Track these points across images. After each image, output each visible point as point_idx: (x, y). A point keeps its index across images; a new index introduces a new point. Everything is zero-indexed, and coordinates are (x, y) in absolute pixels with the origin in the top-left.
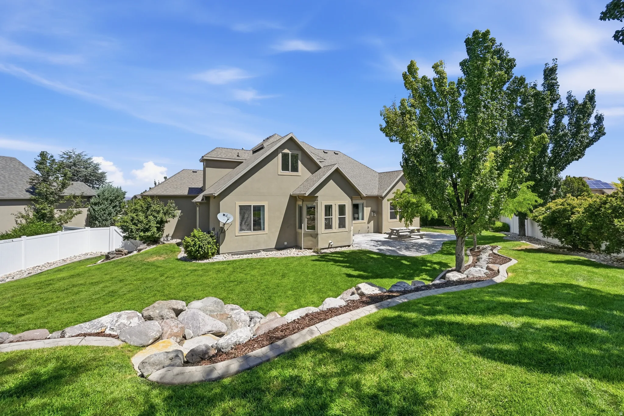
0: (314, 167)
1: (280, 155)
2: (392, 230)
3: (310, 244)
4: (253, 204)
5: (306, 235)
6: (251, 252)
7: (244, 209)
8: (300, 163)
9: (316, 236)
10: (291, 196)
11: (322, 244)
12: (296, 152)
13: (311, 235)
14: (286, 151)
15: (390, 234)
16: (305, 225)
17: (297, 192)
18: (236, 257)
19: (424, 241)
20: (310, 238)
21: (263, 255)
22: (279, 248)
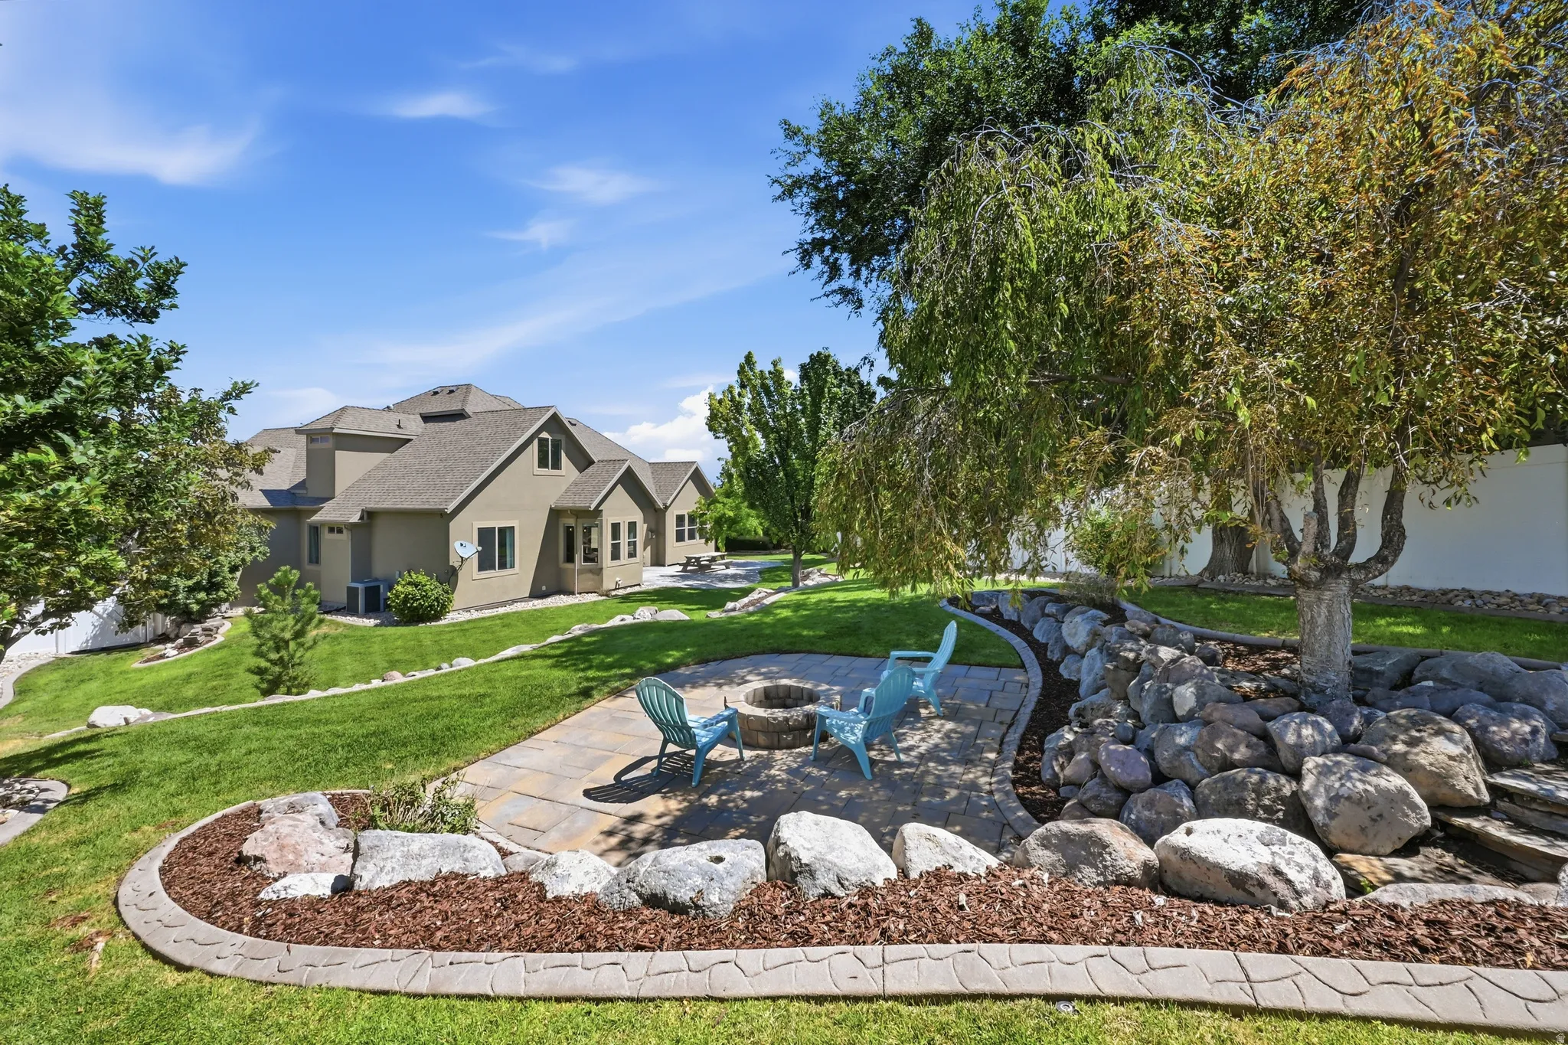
0: (584, 462)
1: (536, 442)
2: (689, 559)
3: (589, 585)
4: (497, 524)
5: (581, 572)
6: (503, 604)
7: (485, 535)
8: (563, 454)
9: (599, 572)
10: (552, 510)
11: (608, 584)
12: (558, 437)
13: (591, 571)
14: (544, 435)
15: (685, 565)
16: (579, 556)
17: (568, 504)
18: (487, 613)
19: (732, 571)
20: (590, 575)
21: (519, 607)
22: (536, 594)
